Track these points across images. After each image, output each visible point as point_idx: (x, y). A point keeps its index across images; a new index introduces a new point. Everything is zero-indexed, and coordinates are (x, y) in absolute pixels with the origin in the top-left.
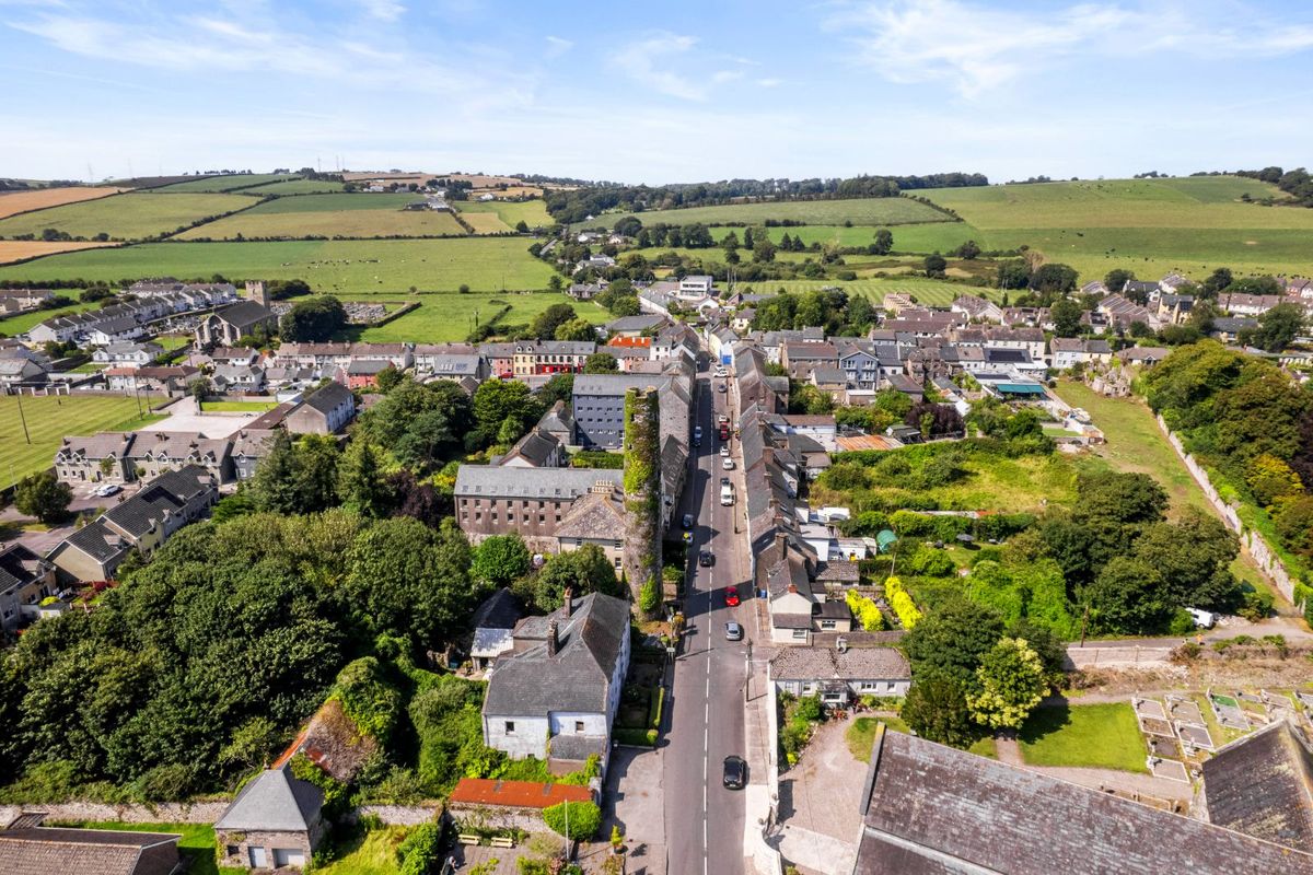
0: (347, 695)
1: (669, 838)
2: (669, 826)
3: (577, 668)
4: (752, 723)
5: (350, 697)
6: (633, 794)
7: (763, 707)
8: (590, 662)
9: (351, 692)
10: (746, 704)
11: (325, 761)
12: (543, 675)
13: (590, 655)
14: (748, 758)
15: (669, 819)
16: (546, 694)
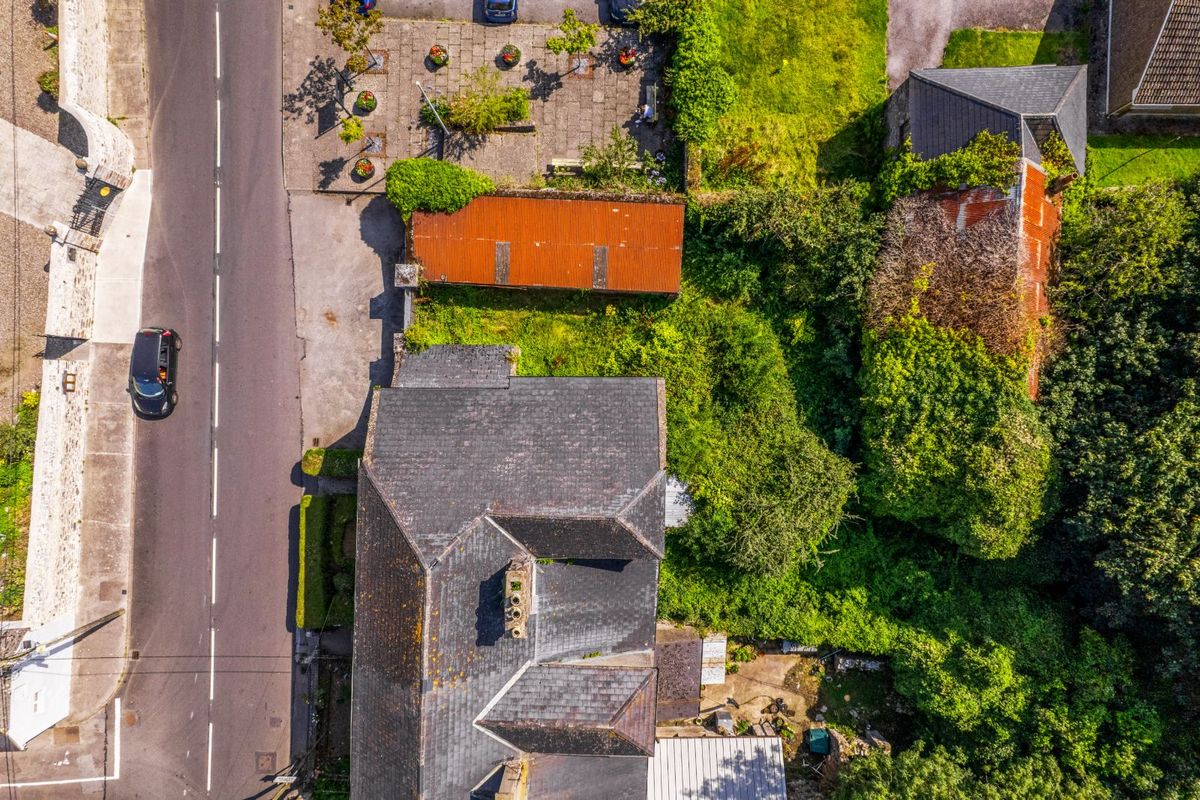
0: (996, 387)
1: (282, 210)
2: (283, 237)
3: (442, 490)
4: (116, 535)
5: (984, 386)
6: (354, 318)
7: (88, 593)
8: (406, 505)
9: (989, 402)
10: (125, 603)
11: (954, 217)
12: (532, 477)
13: (406, 522)
14: (131, 422)
15: (284, 254)
16: (521, 430)
